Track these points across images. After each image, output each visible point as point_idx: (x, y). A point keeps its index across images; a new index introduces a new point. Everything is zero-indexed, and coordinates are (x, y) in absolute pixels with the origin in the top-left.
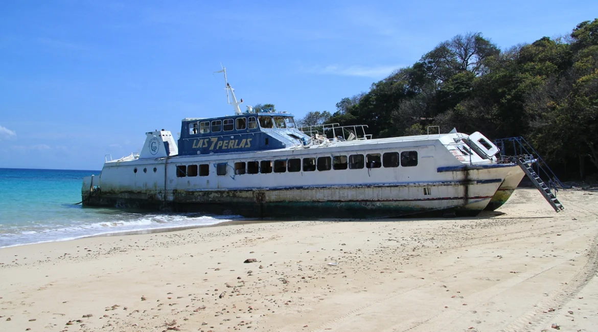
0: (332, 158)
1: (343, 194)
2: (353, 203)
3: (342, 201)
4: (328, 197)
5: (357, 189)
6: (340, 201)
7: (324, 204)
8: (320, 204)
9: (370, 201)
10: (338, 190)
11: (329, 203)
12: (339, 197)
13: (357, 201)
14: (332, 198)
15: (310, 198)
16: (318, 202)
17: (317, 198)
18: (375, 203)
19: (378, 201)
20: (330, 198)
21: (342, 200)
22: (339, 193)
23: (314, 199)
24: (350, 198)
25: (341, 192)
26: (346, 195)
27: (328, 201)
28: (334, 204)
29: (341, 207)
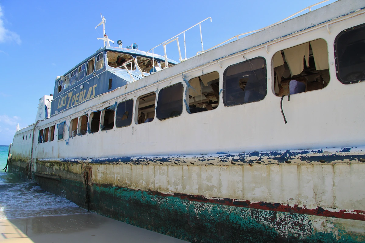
0: (185, 86)
1: (209, 179)
2: (232, 209)
3: (206, 200)
4: (176, 184)
5: (247, 166)
6: (200, 198)
7: (168, 200)
8: (162, 200)
9: (287, 209)
10: (195, 168)
11: (178, 200)
12: (200, 189)
13: (246, 204)
14: (184, 188)
15: (144, 184)
16: (158, 194)
17: (157, 186)
18: (307, 218)
19: (320, 212)
20: (180, 190)
21: (207, 197)
22: (199, 176)
23: (152, 187)
24: (225, 193)
25: (204, 175)
26: (215, 182)
27: (176, 195)
28: (187, 205)
29: (204, 215)
